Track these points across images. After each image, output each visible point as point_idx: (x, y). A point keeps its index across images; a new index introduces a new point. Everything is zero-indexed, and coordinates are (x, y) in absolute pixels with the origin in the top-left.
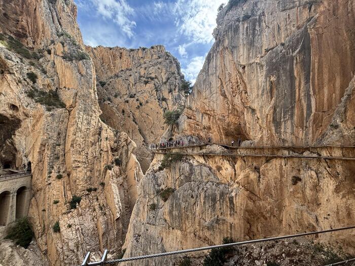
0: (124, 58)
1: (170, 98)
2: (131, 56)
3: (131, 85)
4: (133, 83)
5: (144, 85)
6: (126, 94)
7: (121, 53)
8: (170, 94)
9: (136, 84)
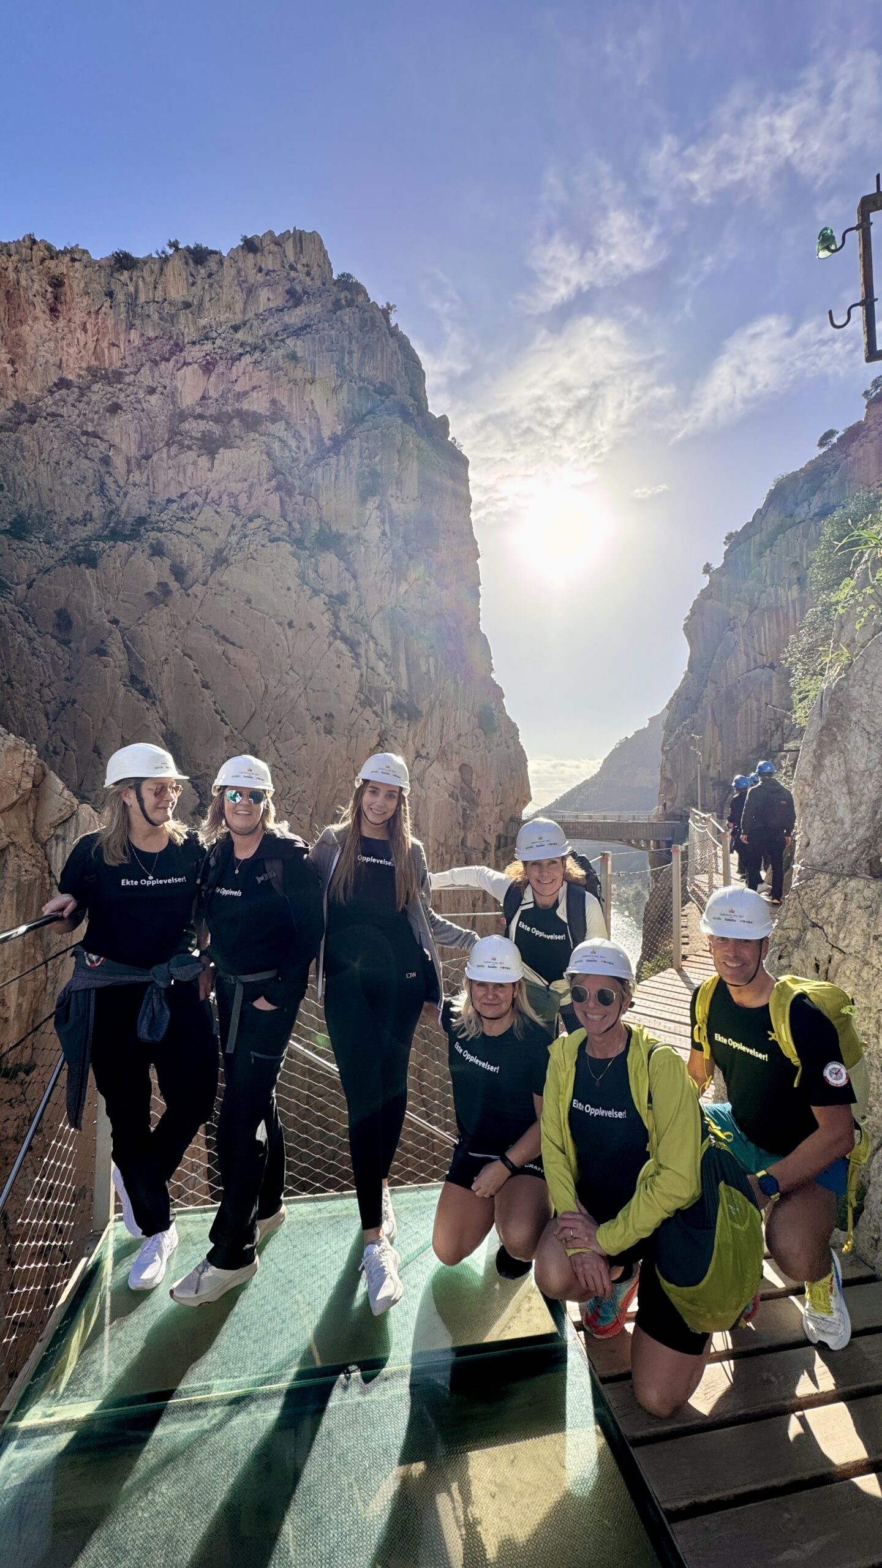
0: (78, 308)
1: (373, 533)
2: (120, 297)
3: (119, 462)
4: (134, 451)
5: (204, 462)
6: (87, 518)
7: (57, 283)
8: (372, 504)
9: (147, 457)
